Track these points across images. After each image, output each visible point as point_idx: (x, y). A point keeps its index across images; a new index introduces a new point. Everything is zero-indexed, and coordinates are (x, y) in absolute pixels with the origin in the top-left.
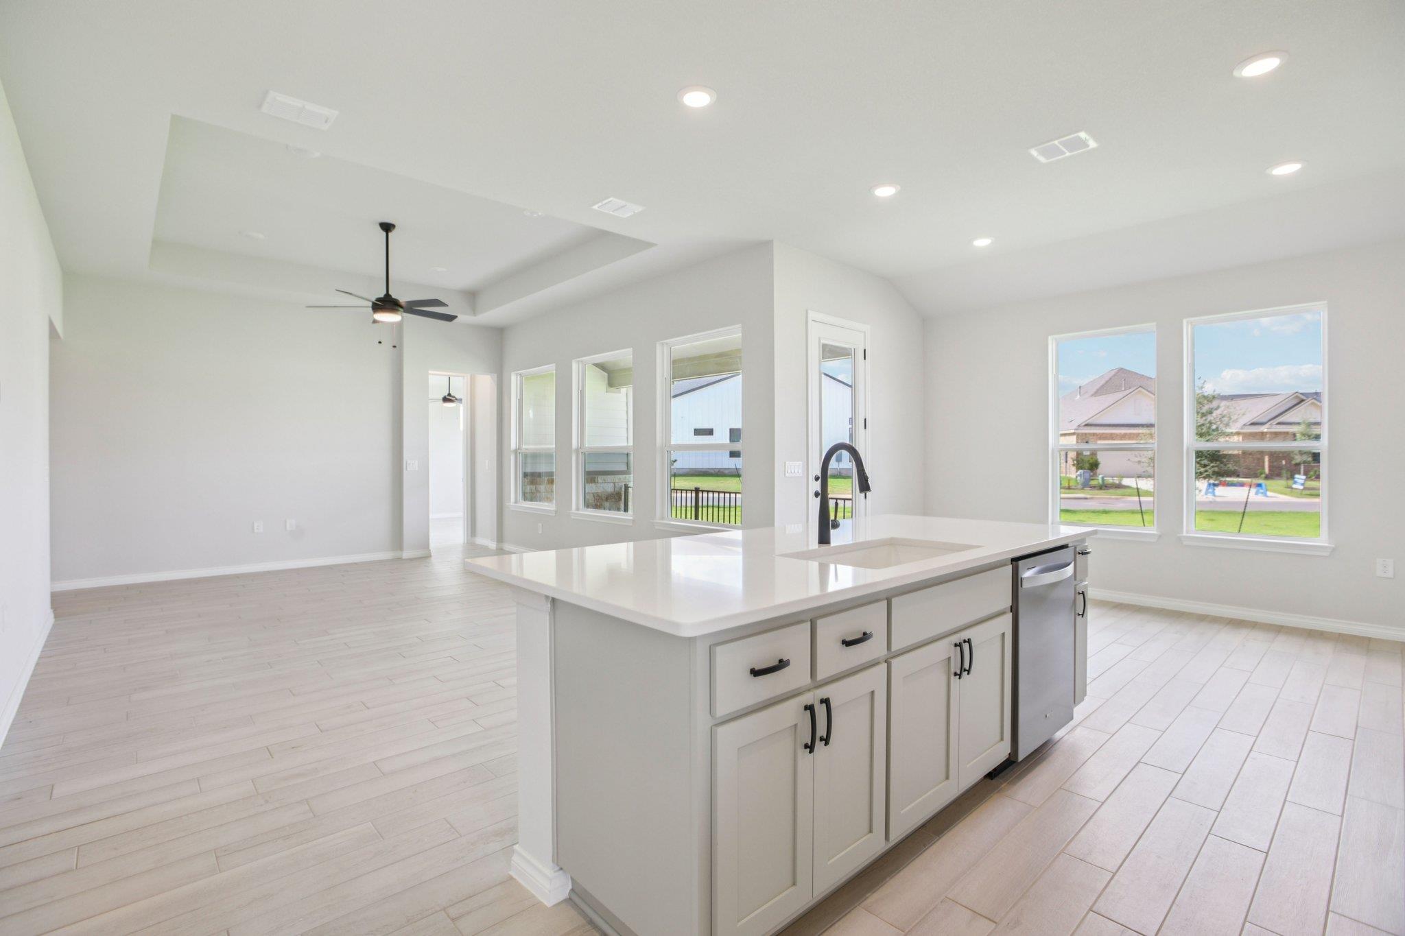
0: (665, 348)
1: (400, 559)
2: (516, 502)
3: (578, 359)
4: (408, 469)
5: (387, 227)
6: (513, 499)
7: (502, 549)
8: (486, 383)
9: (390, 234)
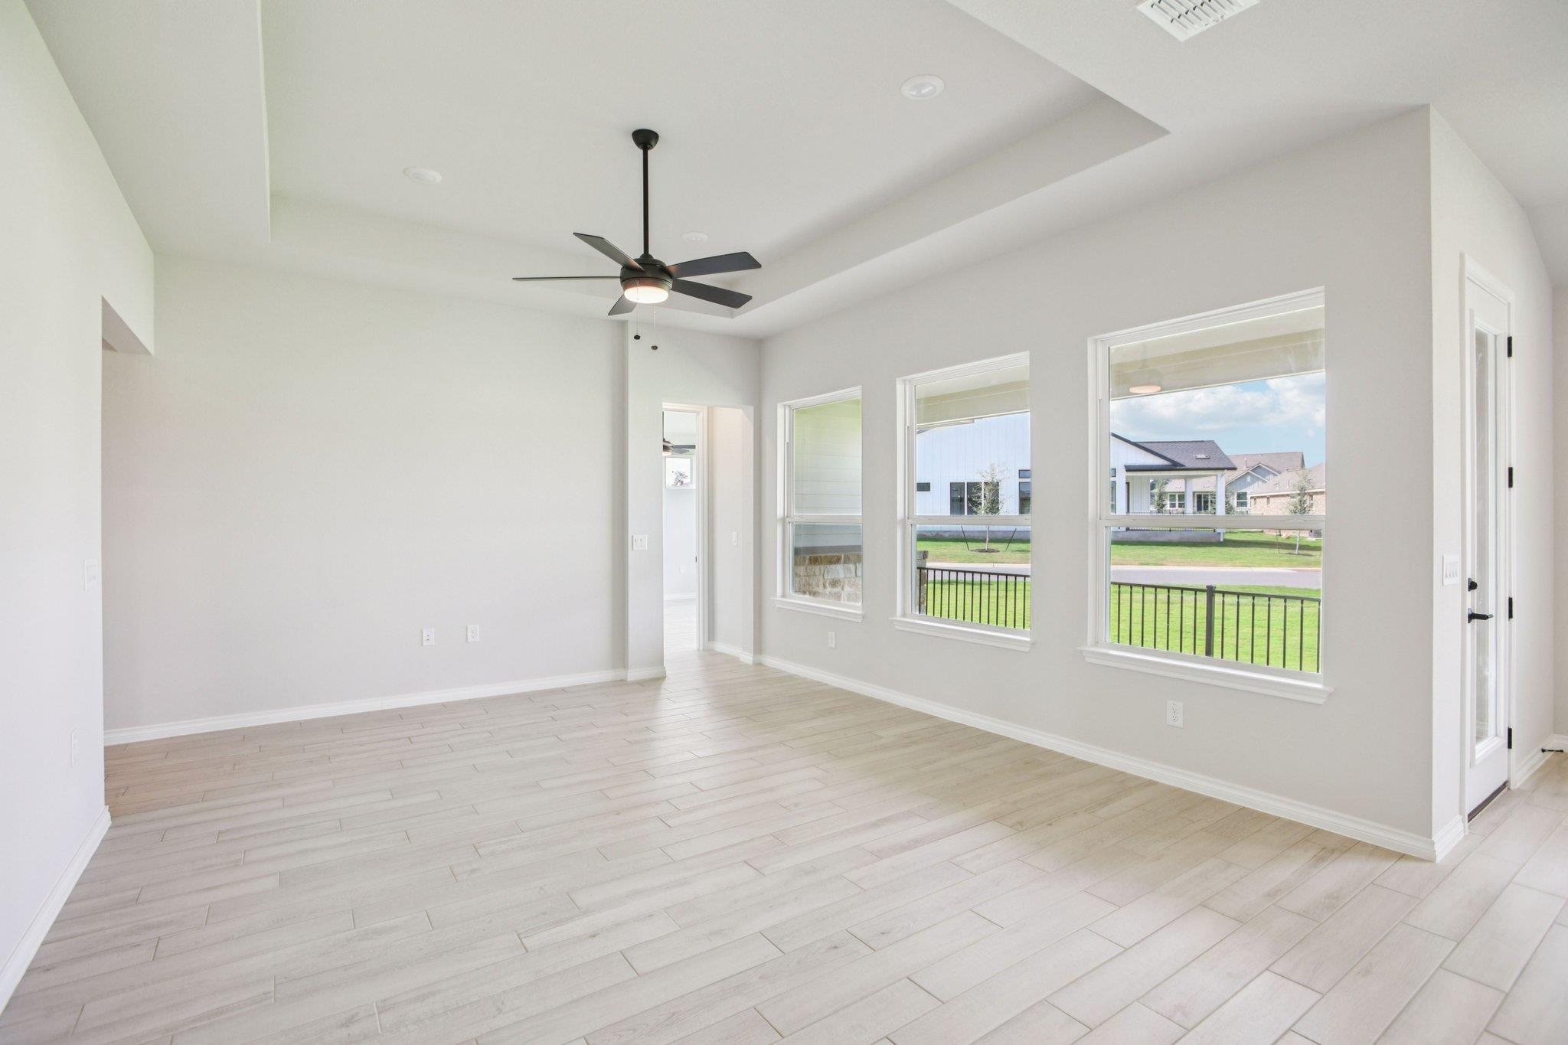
0: (1100, 348)
1: (622, 682)
2: (784, 596)
3: (904, 378)
4: (635, 548)
5: (645, 139)
6: (779, 591)
7: (760, 664)
8: (734, 420)
9: (650, 152)
